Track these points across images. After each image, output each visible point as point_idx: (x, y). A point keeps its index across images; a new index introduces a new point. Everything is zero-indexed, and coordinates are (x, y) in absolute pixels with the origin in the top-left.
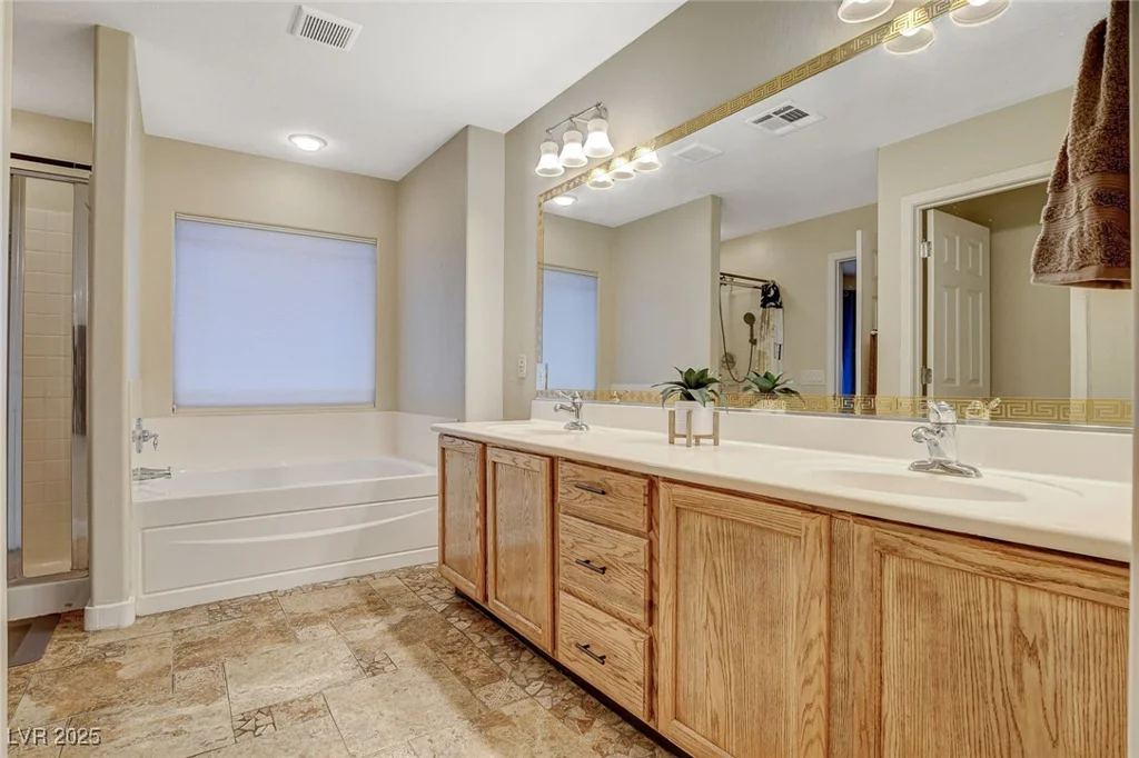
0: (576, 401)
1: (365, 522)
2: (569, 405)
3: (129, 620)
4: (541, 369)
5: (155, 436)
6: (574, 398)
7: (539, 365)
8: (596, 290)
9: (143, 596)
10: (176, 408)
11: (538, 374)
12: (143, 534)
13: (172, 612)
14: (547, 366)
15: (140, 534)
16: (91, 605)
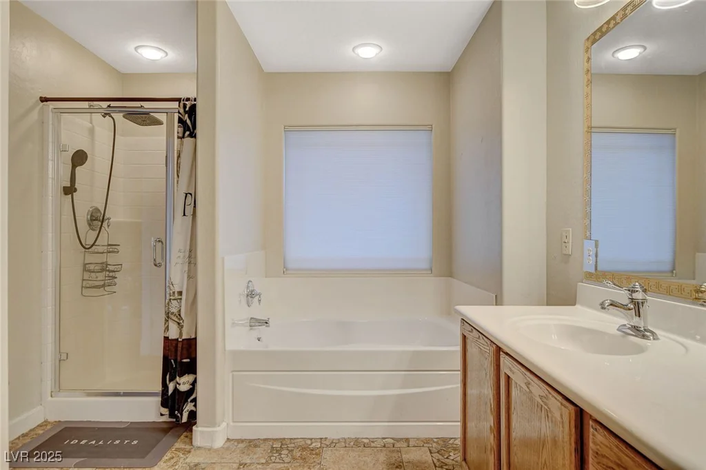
0: (635, 296)
1: (403, 387)
2: (625, 301)
3: (219, 443)
4: (589, 246)
5: (260, 295)
6: (633, 291)
7: (586, 242)
8: (674, 148)
9: (232, 424)
10: (286, 270)
11: (586, 252)
12: (233, 375)
13: (250, 441)
14: (596, 242)
15: (231, 374)
16: (197, 427)
